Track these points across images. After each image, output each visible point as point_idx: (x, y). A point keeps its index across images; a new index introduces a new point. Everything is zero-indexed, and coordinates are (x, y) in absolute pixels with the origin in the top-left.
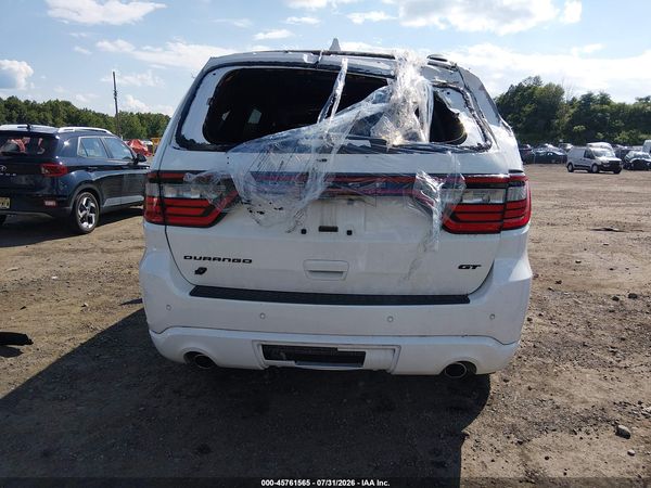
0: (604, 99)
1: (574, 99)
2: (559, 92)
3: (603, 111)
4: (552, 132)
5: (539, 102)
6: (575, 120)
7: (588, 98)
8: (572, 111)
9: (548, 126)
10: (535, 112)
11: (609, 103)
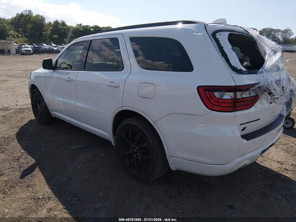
0: (63, 24)
1: (50, 23)
2: (43, 19)
3: (64, 29)
4: (43, 38)
5: (34, 23)
6: (53, 32)
7: (56, 23)
8: (51, 28)
9: (41, 35)
10: (33, 28)
11: (66, 25)
